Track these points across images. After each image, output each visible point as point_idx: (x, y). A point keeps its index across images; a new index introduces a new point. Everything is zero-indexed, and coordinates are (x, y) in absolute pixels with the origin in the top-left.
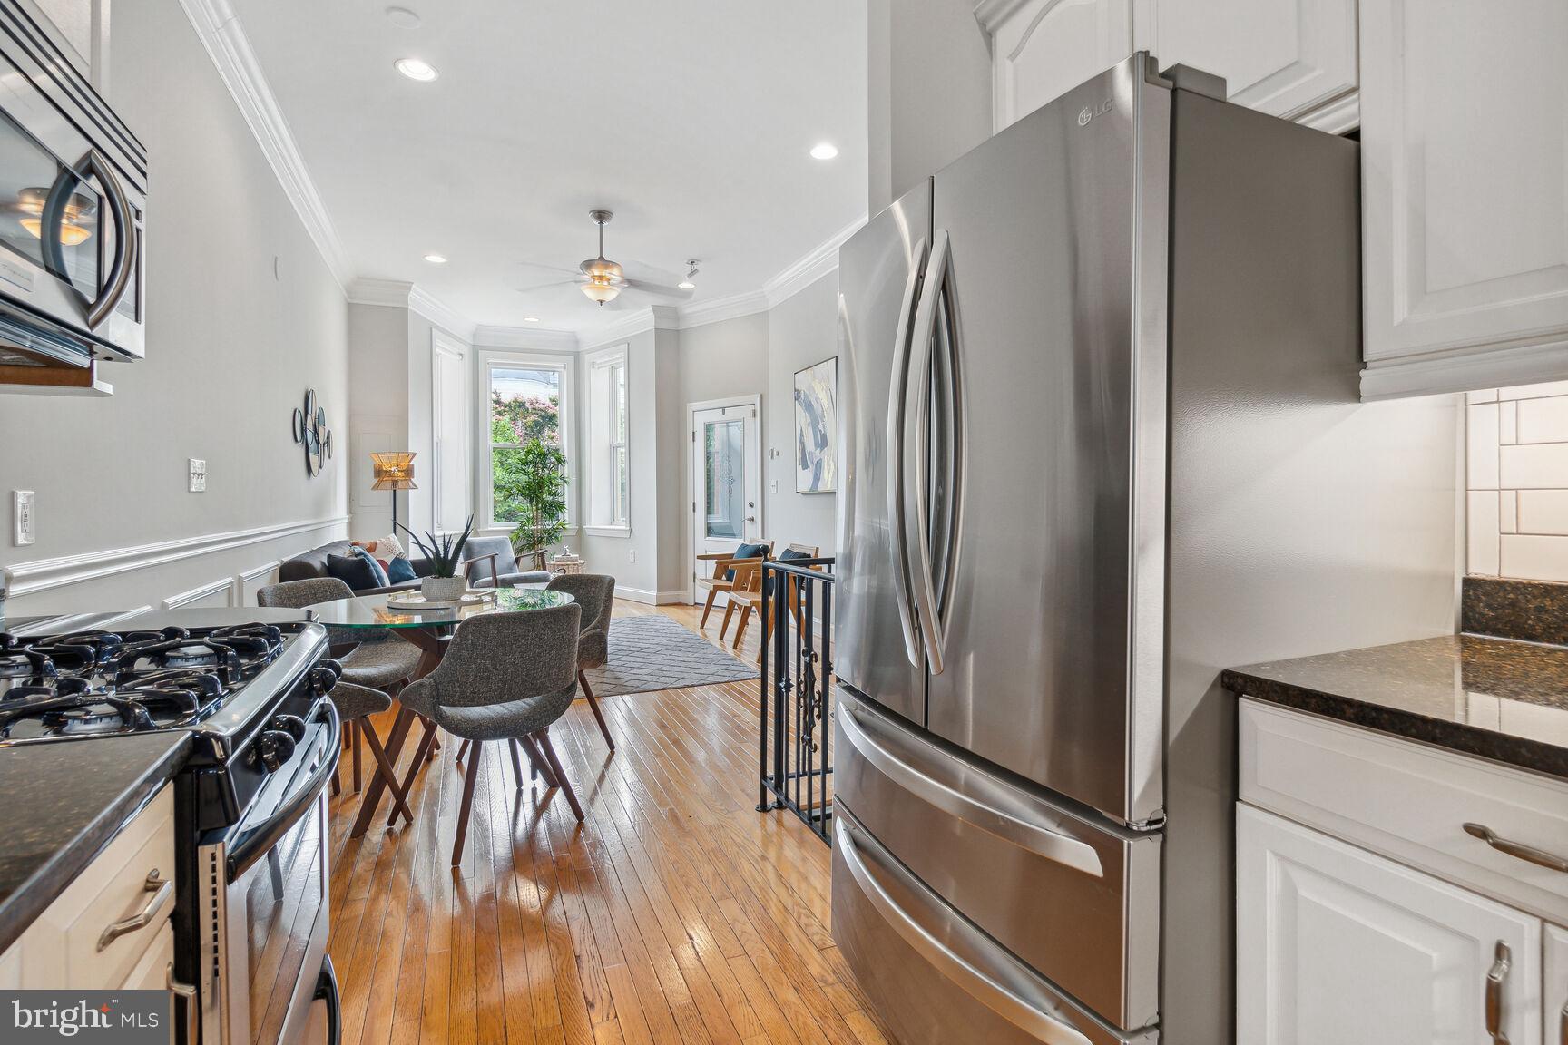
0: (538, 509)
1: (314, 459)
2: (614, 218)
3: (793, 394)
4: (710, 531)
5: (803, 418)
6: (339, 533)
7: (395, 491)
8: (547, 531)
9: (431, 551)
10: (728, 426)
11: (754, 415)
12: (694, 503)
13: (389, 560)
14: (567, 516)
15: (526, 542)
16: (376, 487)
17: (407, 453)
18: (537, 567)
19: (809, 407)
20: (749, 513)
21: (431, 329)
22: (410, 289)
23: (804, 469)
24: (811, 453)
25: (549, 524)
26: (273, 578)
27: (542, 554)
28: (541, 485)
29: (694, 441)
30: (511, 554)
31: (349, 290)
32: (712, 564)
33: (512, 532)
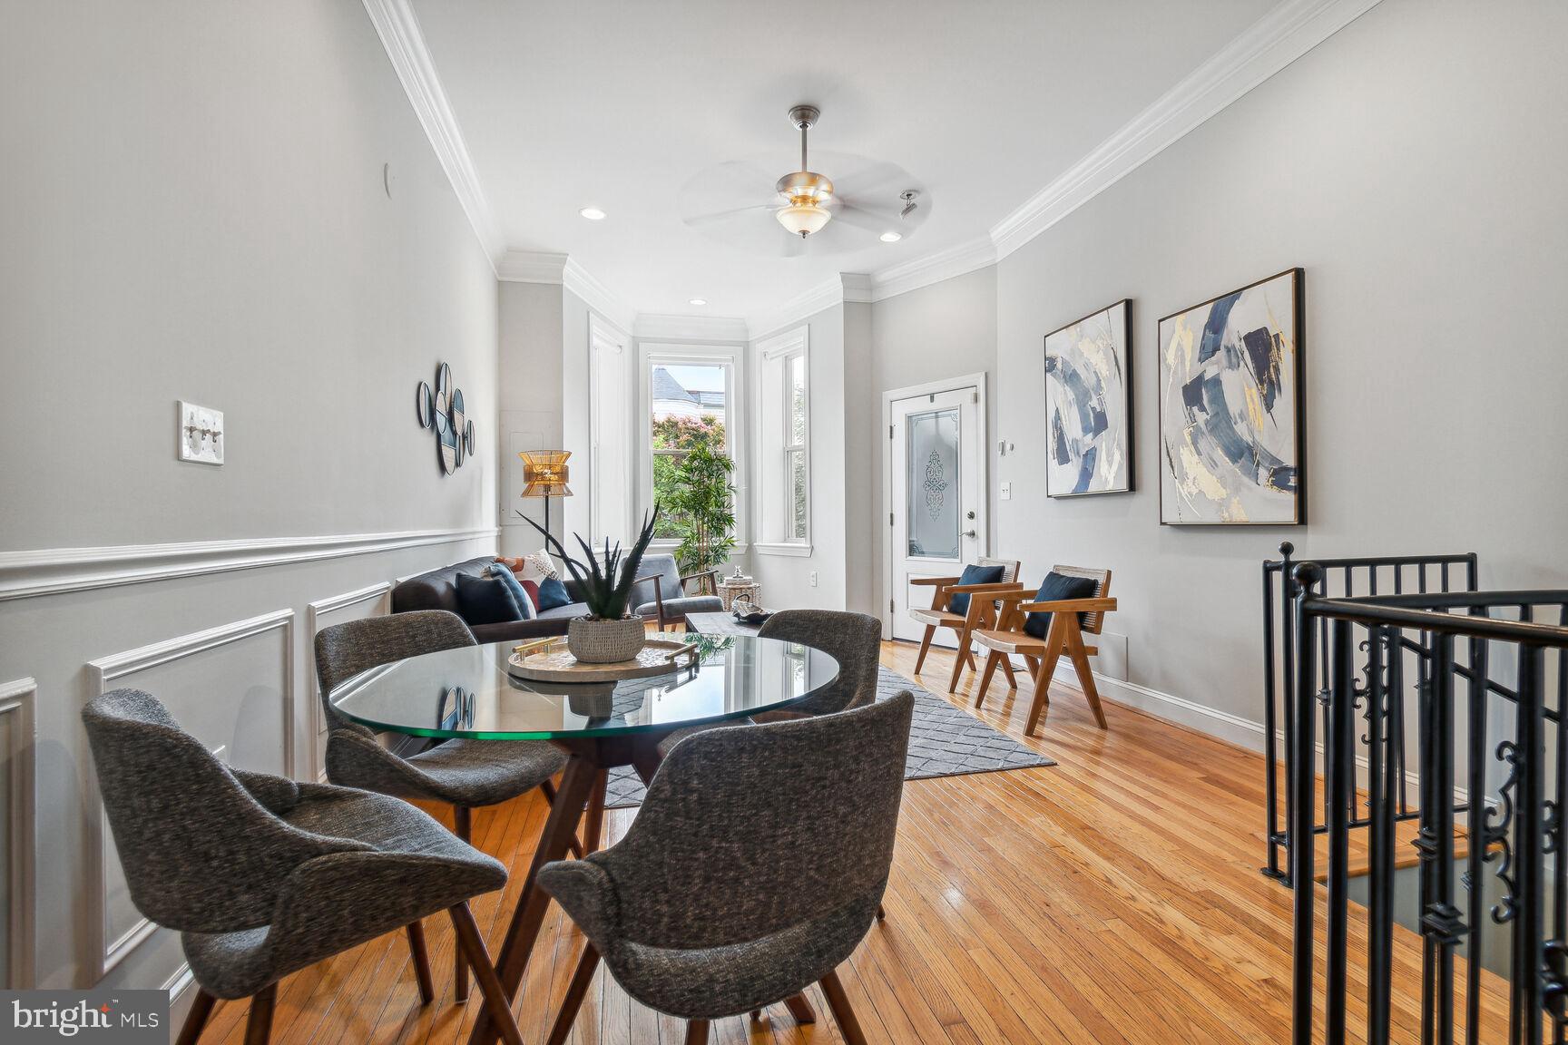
0: (703, 523)
1: (449, 454)
2: (821, 119)
3: (1041, 365)
4: (912, 550)
5: (1060, 394)
6: (485, 547)
7: (547, 497)
8: (715, 550)
9: (586, 570)
10: (937, 417)
11: (976, 399)
12: (892, 515)
13: (538, 581)
14: (735, 533)
15: (690, 561)
16: (526, 494)
17: (562, 452)
18: (704, 591)
19: (1071, 378)
20: (967, 526)
21: (588, 313)
22: (564, 261)
23: (1061, 463)
24: (1075, 441)
25: (716, 541)
26: (380, 606)
27: (712, 575)
28: (707, 494)
29: (891, 437)
30: (676, 576)
31: (500, 268)
32: (931, 590)
33: (675, 550)
